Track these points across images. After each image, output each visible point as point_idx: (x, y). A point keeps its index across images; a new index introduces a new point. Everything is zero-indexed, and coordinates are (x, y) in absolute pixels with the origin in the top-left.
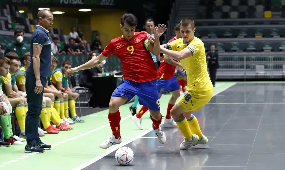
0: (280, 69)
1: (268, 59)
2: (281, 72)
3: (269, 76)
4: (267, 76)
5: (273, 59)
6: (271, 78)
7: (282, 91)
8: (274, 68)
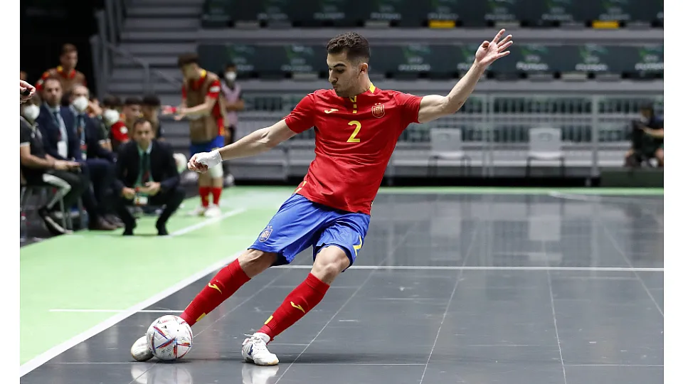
0: (518, 144)
1: (475, 107)
2: (522, 153)
3: (479, 168)
4: (470, 168)
5: (492, 108)
6: (484, 173)
7: (524, 225)
8: (497, 140)
